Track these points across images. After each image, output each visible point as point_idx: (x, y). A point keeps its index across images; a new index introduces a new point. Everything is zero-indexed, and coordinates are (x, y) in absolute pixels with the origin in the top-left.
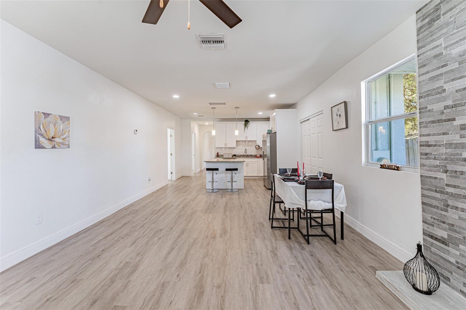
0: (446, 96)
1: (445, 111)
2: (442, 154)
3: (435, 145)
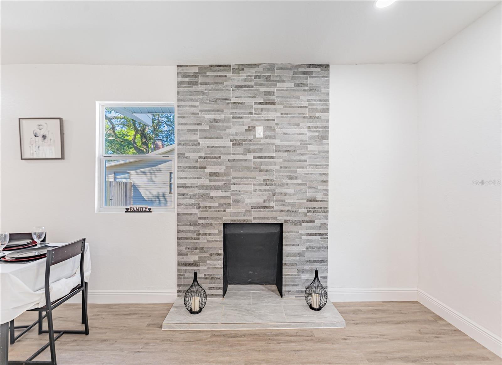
0: (200, 148)
1: (199, 160)
2: (196, 194)
3: (191, 187)
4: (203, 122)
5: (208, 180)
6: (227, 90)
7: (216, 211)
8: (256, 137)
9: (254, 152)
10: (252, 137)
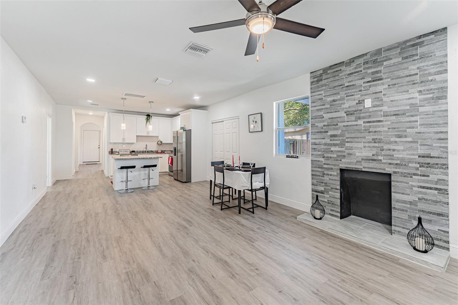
0: (324, 120)
1: (324, 127)
2: (322, 149)
3: (319, 144)
4: (326, 103)
5: (329, 140)
6: (342, 78)
7: (335, 160)
8: (365, 107)
10: (362, 108)
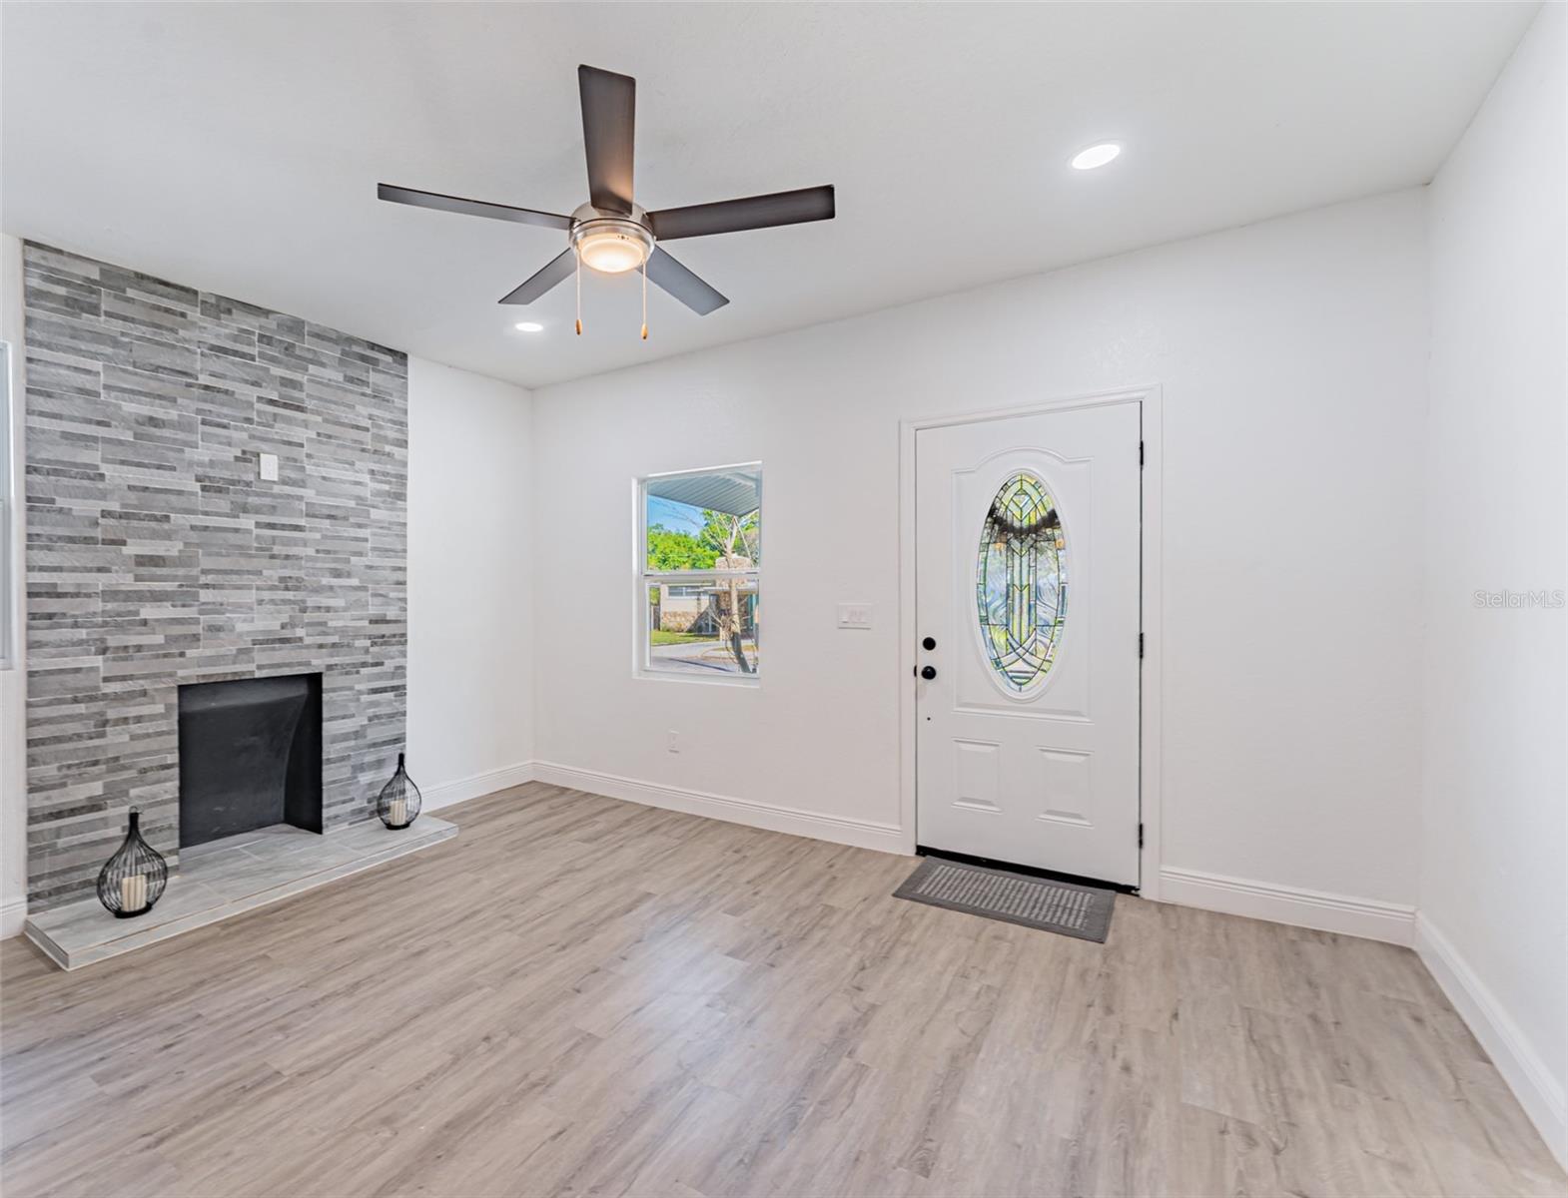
2: (95, 614)
3: (77, 595)
4: (115, 420)
5: (131, 576)
6: (188, 350)
7: (157, 656)
8: (262, 477)
9: (257, 512)
10: (251, 477)
